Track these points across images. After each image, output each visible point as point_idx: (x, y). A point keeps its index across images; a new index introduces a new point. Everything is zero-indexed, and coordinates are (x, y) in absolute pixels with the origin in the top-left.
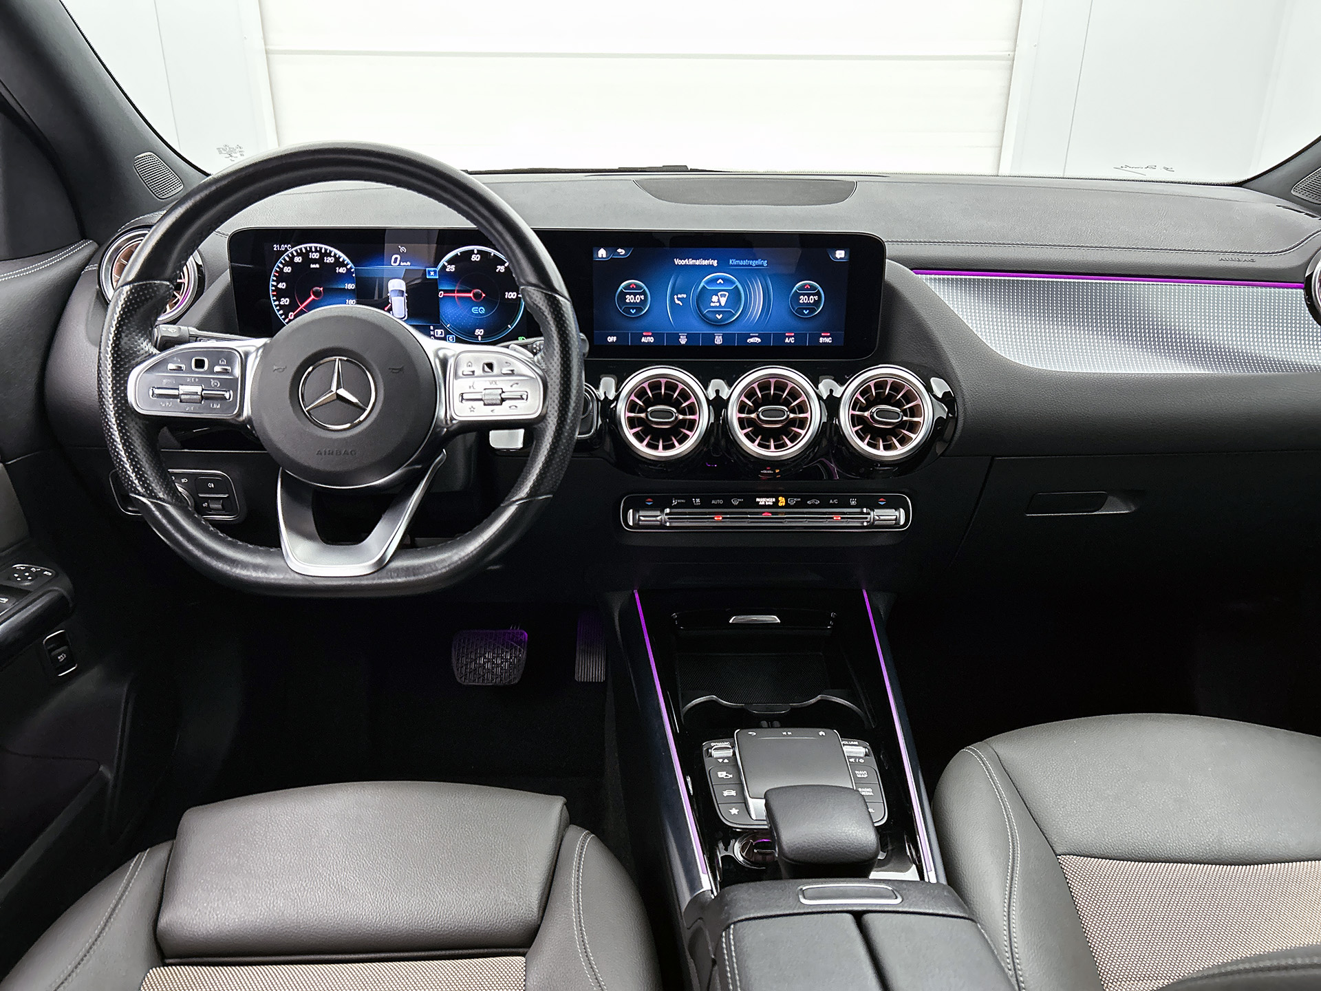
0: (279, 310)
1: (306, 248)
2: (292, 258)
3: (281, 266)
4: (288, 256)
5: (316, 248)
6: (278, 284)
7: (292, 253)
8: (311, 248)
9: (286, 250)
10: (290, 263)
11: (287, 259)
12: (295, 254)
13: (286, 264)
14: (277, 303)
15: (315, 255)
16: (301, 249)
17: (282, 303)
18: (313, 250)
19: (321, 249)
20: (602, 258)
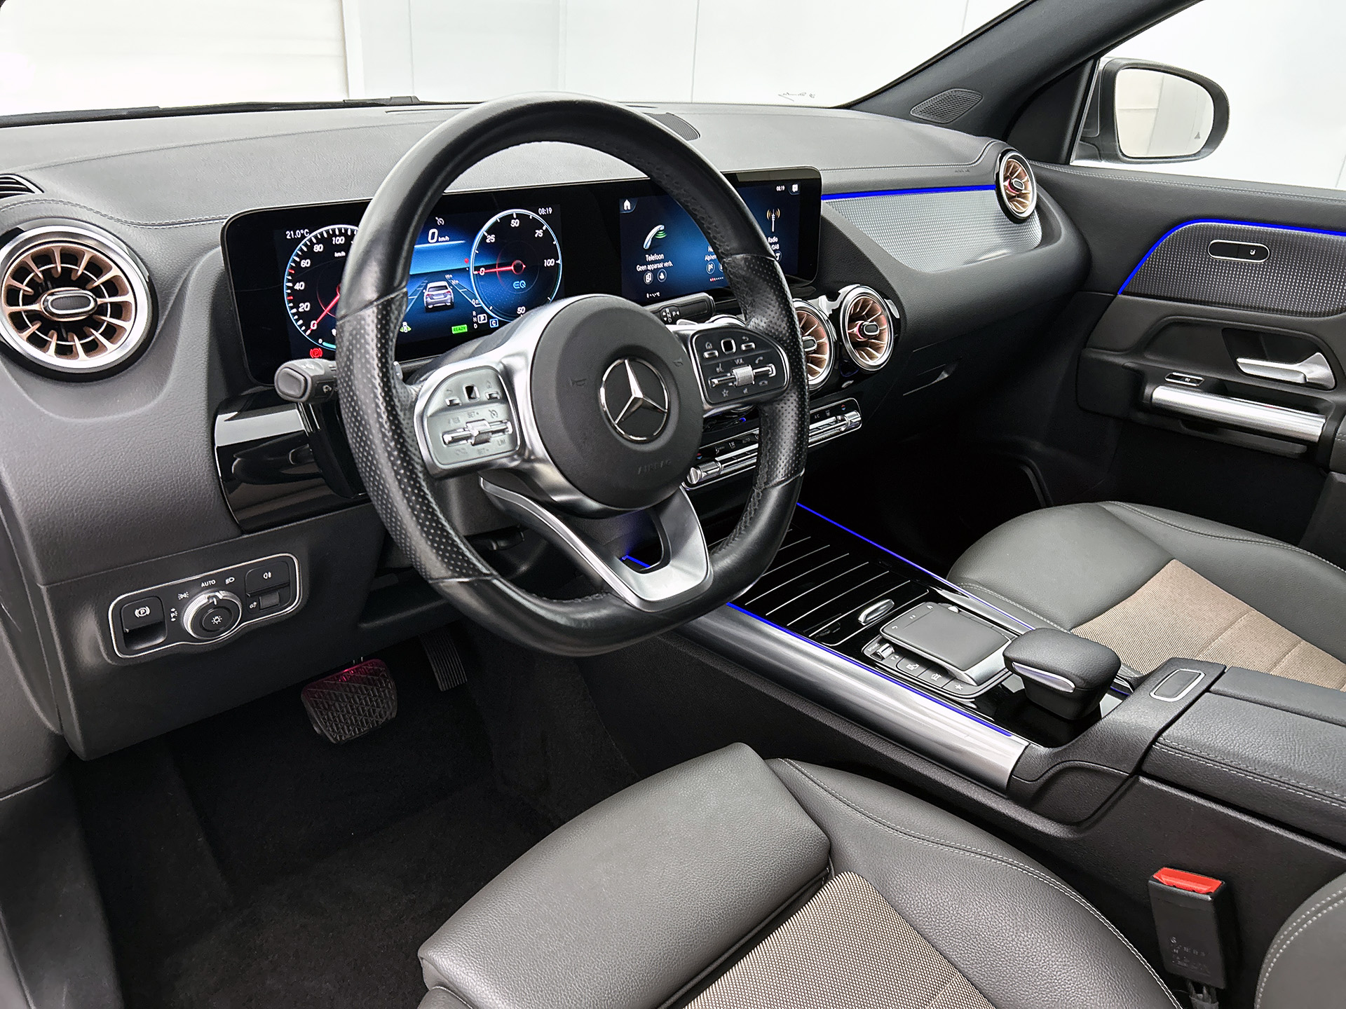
0: (297, 320)
1: (327, 232)
2: (310, 247)
3: (298, 259)
4: (305, 245)
5: (340, 230)
6: (294, 285)
7: (310, 240)
8: (334, 230)
9: (303, 237)
10: (309, 254)
11: (305, 249)
12: (314, 241)
13: (304, 256)
14: (294, 311)
15: (340, 239)
16: (321, 234)
17: (300, 310)
18: (337, 233)
19: (346, 230)
20: (628, 210)
